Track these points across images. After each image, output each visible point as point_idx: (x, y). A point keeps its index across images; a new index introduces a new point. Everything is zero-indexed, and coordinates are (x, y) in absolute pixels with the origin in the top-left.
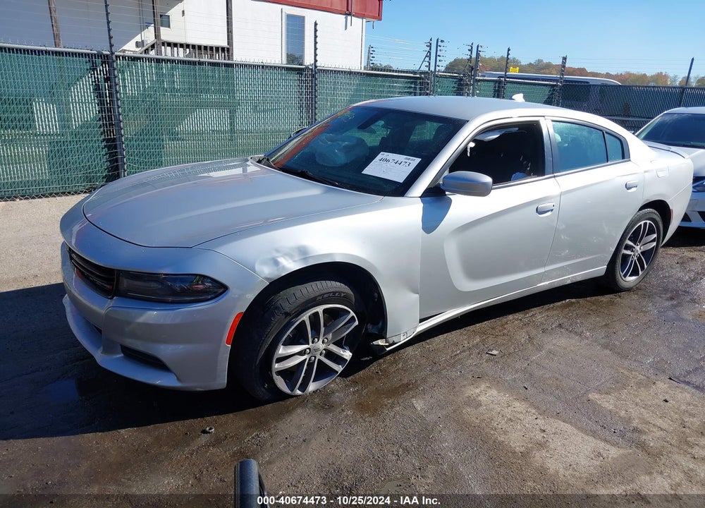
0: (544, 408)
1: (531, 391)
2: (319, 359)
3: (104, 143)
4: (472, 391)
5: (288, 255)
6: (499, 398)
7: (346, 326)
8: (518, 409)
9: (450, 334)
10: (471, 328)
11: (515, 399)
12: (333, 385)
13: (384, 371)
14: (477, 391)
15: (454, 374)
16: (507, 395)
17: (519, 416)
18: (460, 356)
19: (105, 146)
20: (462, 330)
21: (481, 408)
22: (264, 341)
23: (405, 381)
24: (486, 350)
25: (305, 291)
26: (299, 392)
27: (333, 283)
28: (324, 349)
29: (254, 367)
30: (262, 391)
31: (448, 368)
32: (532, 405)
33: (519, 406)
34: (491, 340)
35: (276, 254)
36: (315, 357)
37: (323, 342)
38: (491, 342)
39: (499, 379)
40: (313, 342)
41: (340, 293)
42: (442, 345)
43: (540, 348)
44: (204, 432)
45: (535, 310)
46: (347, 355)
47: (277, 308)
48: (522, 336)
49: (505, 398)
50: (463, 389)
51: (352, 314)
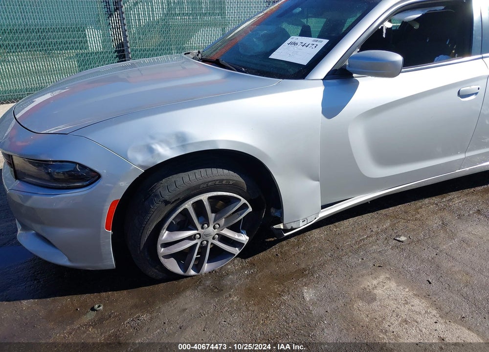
0: (447, 309)
1: (435, 286)
2: (212, 244)
3: (116, 54)
4: (369, 282)
5: (165, 142)
6: (398, 292)
7: (239, 212)
8: (416, 308)
9: (361, 217)
10: (383, 211)
11: (415, 295)
12: (229, 267)
13: (284, 254)
14: (375, 282)
15: (354, 260)
16: (407, 290)
17: (416, 317)
18: (366, 241)
19: (117, 56)
20: (373, 214)
21: (374, 303)
22: (144, 227)
23: (303, 266)
24: (394, 236)
25: (186, 179)
26: (192, 273)
27: (220, 170)
28: (217, 234)
29: (139, 252)
30: (153, 272)
31: (350, 254)
32: (434, 304)
33: (419, 304)
34: (401, 224)
35: (149, 141)
36: (207, 242)
37: (214, 228)
38: (401, 227)
39: (401, 270)
40: (202, 228)
41: (228, 180)
42: (350, 228)
43: (452, 236)
44: (93, 309)
45: (454, 195)
46: (244, 238)
47: (156, 196)
48: (434, 222)
49: (405, 292)
50: (360, 279)
51: (243, 201)
